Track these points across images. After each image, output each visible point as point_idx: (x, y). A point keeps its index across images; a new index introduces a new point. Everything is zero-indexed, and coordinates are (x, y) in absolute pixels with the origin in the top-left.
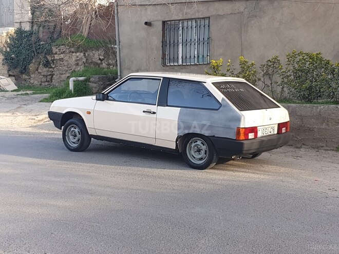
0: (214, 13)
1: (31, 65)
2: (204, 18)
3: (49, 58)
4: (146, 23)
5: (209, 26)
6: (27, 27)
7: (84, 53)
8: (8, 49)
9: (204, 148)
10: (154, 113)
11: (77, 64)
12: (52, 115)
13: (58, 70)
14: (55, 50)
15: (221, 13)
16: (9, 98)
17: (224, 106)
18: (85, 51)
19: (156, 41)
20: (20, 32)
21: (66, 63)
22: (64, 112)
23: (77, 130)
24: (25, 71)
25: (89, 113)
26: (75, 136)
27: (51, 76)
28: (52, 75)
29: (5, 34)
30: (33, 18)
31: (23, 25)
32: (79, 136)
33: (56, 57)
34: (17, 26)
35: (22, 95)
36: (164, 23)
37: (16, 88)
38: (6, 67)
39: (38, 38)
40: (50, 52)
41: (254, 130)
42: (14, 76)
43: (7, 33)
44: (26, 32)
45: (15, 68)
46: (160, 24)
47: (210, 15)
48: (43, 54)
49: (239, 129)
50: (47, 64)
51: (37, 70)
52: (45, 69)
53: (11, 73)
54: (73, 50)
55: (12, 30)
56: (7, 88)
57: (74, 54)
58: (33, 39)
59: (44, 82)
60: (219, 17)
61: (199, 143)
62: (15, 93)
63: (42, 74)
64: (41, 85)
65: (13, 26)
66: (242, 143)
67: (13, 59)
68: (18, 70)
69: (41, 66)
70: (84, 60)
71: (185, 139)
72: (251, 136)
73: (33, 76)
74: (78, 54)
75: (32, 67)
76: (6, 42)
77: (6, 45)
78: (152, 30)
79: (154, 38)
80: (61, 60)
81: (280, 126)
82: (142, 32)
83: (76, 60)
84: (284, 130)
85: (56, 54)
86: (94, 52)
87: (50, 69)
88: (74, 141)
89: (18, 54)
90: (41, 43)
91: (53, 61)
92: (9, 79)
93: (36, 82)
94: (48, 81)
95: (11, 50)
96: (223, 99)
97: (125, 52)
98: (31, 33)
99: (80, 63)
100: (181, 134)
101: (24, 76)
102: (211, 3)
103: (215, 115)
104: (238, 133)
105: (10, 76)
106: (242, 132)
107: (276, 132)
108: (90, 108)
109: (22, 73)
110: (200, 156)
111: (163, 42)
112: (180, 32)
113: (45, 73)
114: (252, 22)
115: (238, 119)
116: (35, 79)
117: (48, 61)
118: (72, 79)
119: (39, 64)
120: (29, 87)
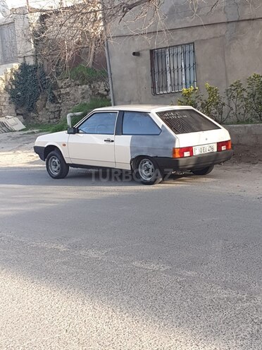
0: (198, 38)
1: (39, 101)
2: (189, 44)
3: (56, 93)
4: (134, 54)
5: (194, 52)
6: (31, 62)
7: (90, 85)
8: (14, 87)
9: (151, 167)
10: (113, 141)
11: (83, 98)
12: (37, 150)
13: (65, 105)
14: (61, 84)
15: (203, 37)
16: (14, 138)
17: (164, 131)
18: (91, 82)
19: (145, 70)
20: (24, 67)
21: (72, 97)
22: (45, 146)
23: (56, 161)
24: (32, 108)
25: (64, 145)
26: (56, 166)
27: (58, 113)
28: (60, 111)
29: (9, 71)
30: (36, 52)
31: (27, 59)
32: (59, 165)
33: (63, 91)
34: (21, 60)
35: (28, 133)
36: (152, 52)
37: (24, 127)
38: (13, 106)
39: (43, 72)
40: (55, 87)
41: (190, 149)
42: (22, 115)
43: (12, 70)
44: (30, 67)
45: (23, 106)
46: (148, 52)
47: (194, 40)
48: (49, 89)
49: (174, 149)
50: (54, 100)
51: (45, 106)
52: (52, 105)
53: (18, 112)
54: (78, 82)
55: (16, 66)
56: (15, 128)
57: (80, 87)
58: (38, 73)
59: (53, 119)
60: (203, 41)
61: (147, 163)
62: (22, 133)
63: (50, 110)
64: (49, 122)
65: (17, 62)
66: (178, 161)
67: (19, 97)
68: (25, 108)
69: (48, 102)
70: (90, 92)
71: (137, 161)
72: (187, 154)
73: (40, 113)
74: (83, 86)
75: (39, 104)
76: (11, 79)
77: (11, 83)
78: (140, 59)
79: (144, 67)
80: (68, 94)
81: (220, 144)
82: (132, 63)
83: (82, 94)
84: (223, 148)
85: (62, 88)
86: (99, 83)
87: (58, 105)
88: (55, 170)
89: (24, 91)
90: (47, 77)
91: (59, 95)
92: (16, 118)
93: (44, 119)
94: (57, 118)
95: (16, 87)
96: (163, 126)
97: (117, 84)
98: (35, 68)
99: (86, 96)
100: (133, 157)
101: (32, 114)
102: (194, 28)
103: (157, 139)
104: (174, 152)
105: (18, 114)
106: (177, 151)
107: (215, 150)
108: (65, 141)
109: (30, 111)
110: (149, 174)
111: (151, 71)
112: (168, 59)
113: (53, 110)
114: (234, 44)
115: (174, 141)
116: (43, 117)
117: (54, 97)
118: (68, 115)
119: (46, 100)
120: (37, 126)
